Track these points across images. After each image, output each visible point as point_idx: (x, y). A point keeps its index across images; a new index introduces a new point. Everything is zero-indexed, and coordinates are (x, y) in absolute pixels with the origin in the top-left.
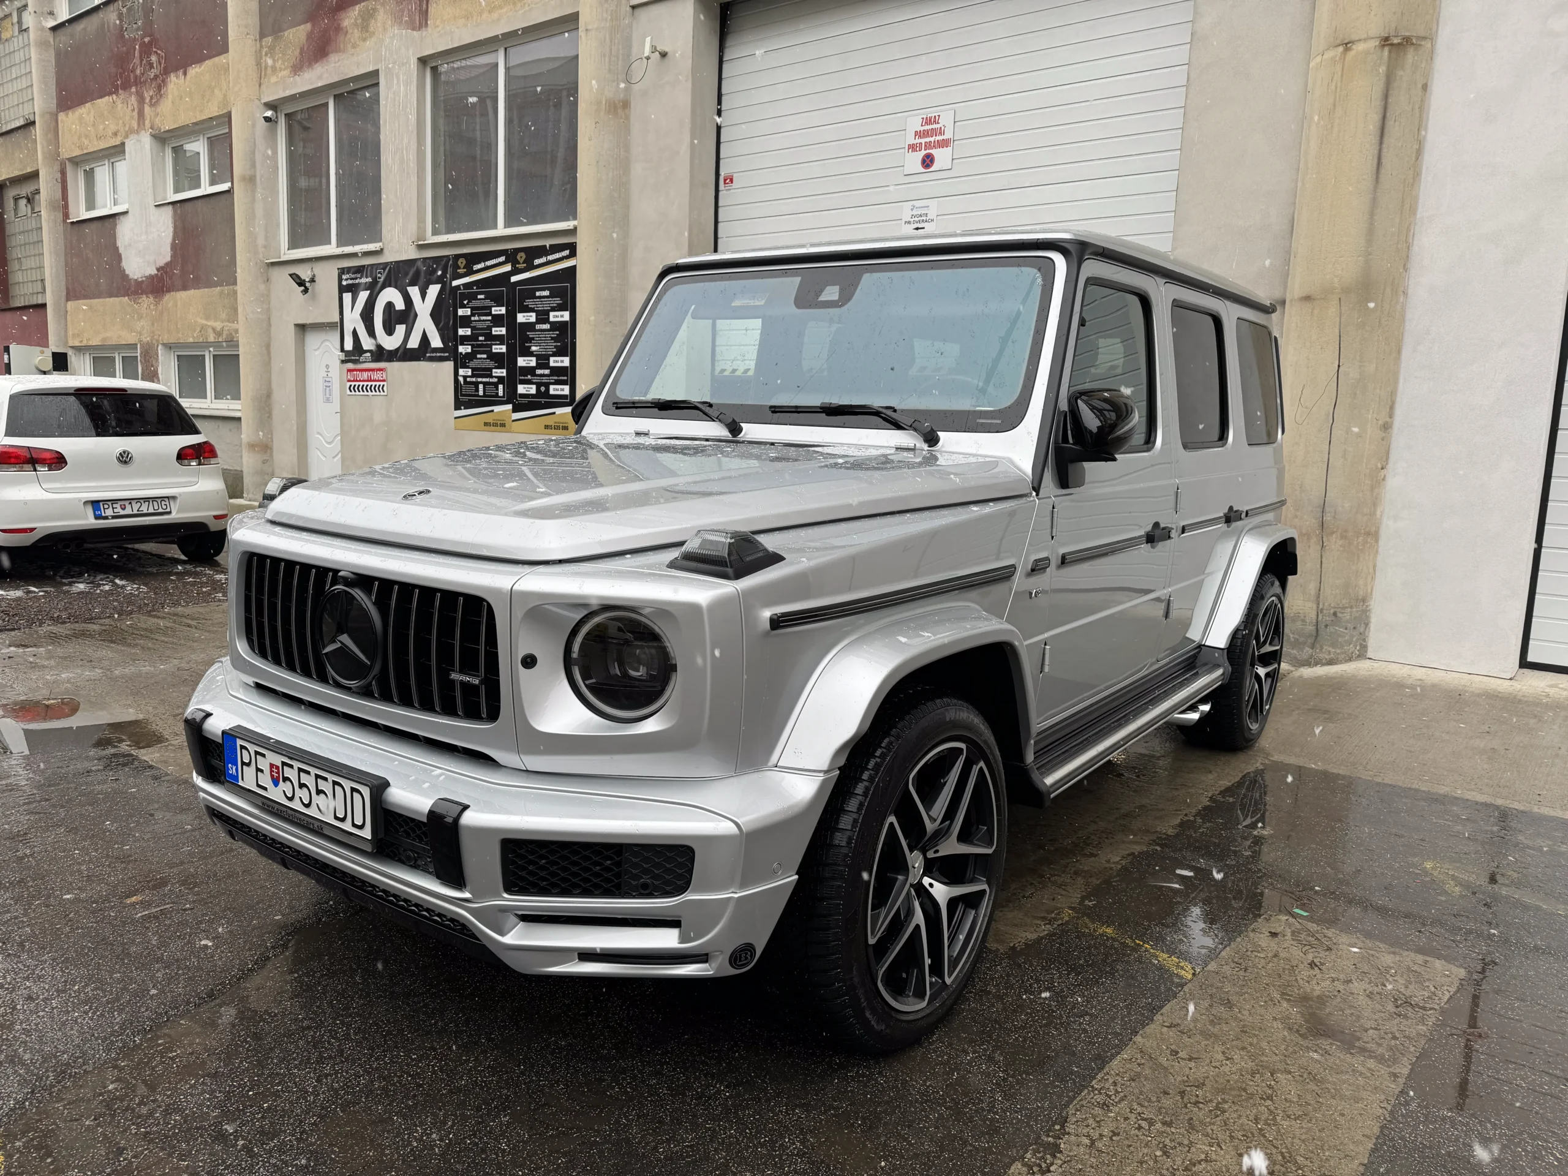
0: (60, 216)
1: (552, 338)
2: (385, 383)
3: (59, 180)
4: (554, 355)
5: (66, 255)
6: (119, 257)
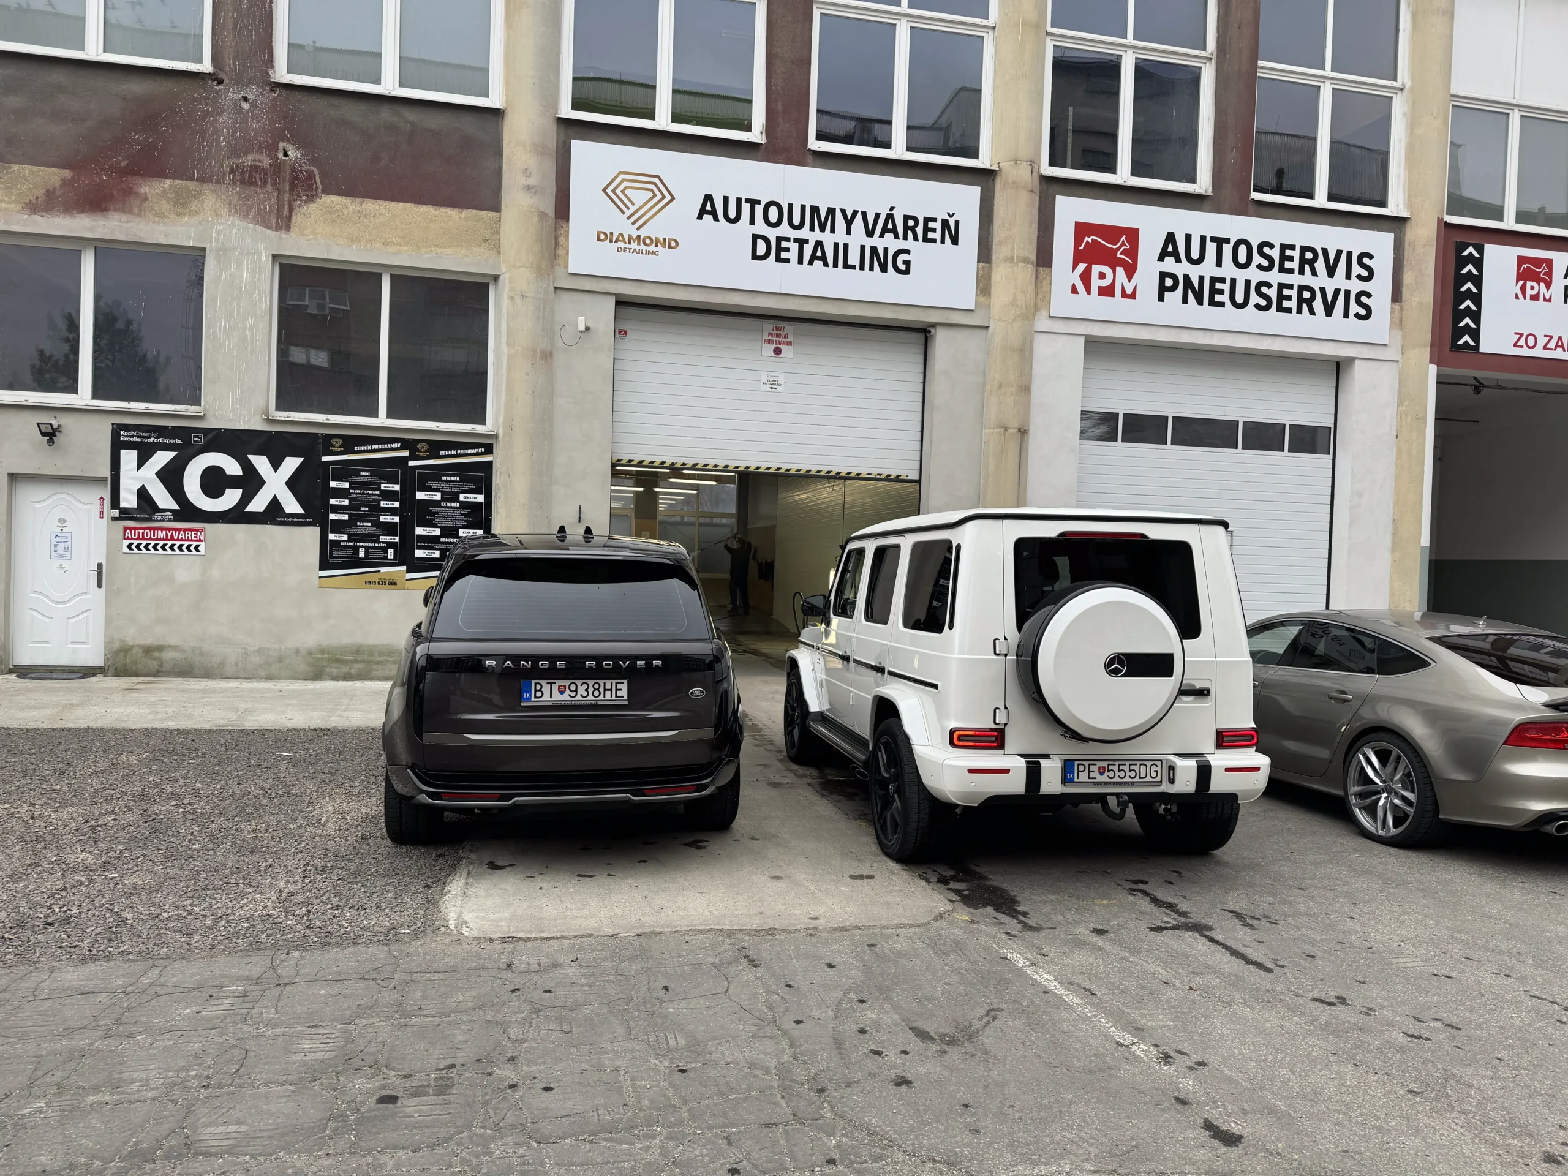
1: (462, 514)
2: (202, 544)
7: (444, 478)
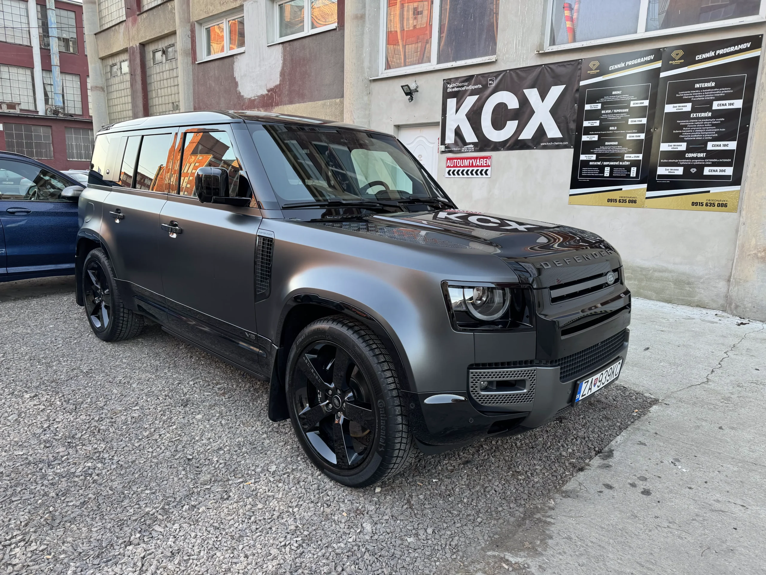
0: (190, 59)
1: (713, 125)
2: (489, 168)
3: (190, 36)
4: (714, 139)
5: (194, 86)
6: (236, 84)
7: (697, 86)
